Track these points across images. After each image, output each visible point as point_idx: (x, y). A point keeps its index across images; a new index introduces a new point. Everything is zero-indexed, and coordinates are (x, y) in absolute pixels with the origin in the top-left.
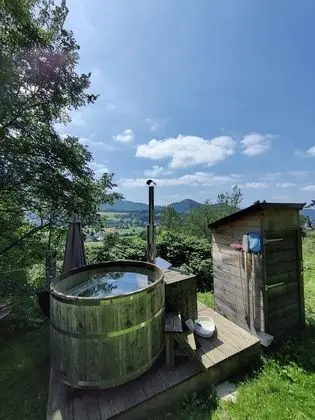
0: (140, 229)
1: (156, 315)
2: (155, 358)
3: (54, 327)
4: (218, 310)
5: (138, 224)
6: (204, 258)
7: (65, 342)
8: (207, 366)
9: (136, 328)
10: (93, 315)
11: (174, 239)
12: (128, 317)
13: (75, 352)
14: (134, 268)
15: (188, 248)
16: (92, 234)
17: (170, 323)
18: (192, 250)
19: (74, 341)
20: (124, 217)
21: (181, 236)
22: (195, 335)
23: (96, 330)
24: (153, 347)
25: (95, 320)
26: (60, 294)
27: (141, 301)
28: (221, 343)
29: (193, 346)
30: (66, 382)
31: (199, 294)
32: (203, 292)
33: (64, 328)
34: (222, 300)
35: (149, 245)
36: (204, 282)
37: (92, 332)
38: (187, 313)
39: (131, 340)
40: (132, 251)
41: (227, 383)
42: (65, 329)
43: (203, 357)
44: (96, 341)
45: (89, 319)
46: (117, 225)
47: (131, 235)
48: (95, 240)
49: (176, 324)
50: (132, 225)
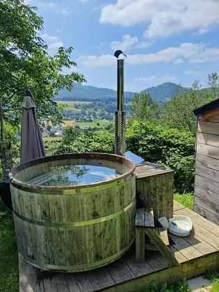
0: (105, 122)
1: (126, 209)
2: (124, 250)
3: (18, 215)
4: (198, 211)
5: (103, 117)
6: (184, 155)
7: (30, 229)
8: (180, 262)
9: (103, 219)
10: (56, 203)
11: (148, 132)
12: (95, 208)
13: (42, 239)
14: (100, 161)
15: (165, 143)
16: (49, 128)
17: (141, 218)
18: (170, 145)
19: (40, 228)
20: (86, 107)
21: (158, 128)
22: (169, 232)
23: (60, 219)
24: (122, 240)
25: (59, 209)
26: (21, 182)
27: (109, 192)
28: (198, 242)
29: (166, 242)
30: (35, 265)
31: (177, 196)
32: (181, 193)
33: (27, 216)
34: (203, 200)
35: (117, 139)
36: (183, 182)
37: (57, 220)
38: (161, 211)
39: (98, 231)
40: (97, 145)
41: (201, 278)
42: (30, 218)
43: (176, 254)
44: (61, 229)
45: (53, 208)
46: (77, 118)
47: (95, 129)
48: (52, 135)
49: (148, 219)
50: (95, 117)
